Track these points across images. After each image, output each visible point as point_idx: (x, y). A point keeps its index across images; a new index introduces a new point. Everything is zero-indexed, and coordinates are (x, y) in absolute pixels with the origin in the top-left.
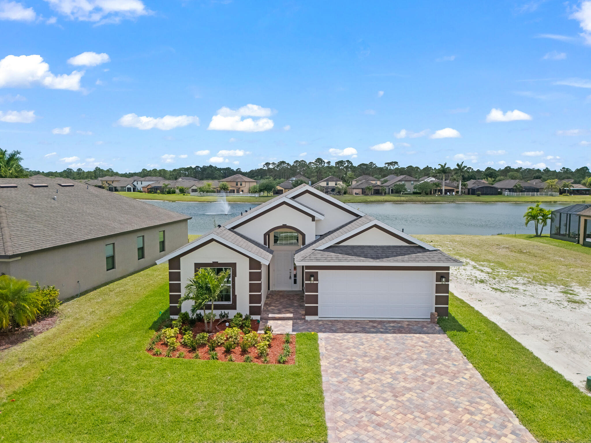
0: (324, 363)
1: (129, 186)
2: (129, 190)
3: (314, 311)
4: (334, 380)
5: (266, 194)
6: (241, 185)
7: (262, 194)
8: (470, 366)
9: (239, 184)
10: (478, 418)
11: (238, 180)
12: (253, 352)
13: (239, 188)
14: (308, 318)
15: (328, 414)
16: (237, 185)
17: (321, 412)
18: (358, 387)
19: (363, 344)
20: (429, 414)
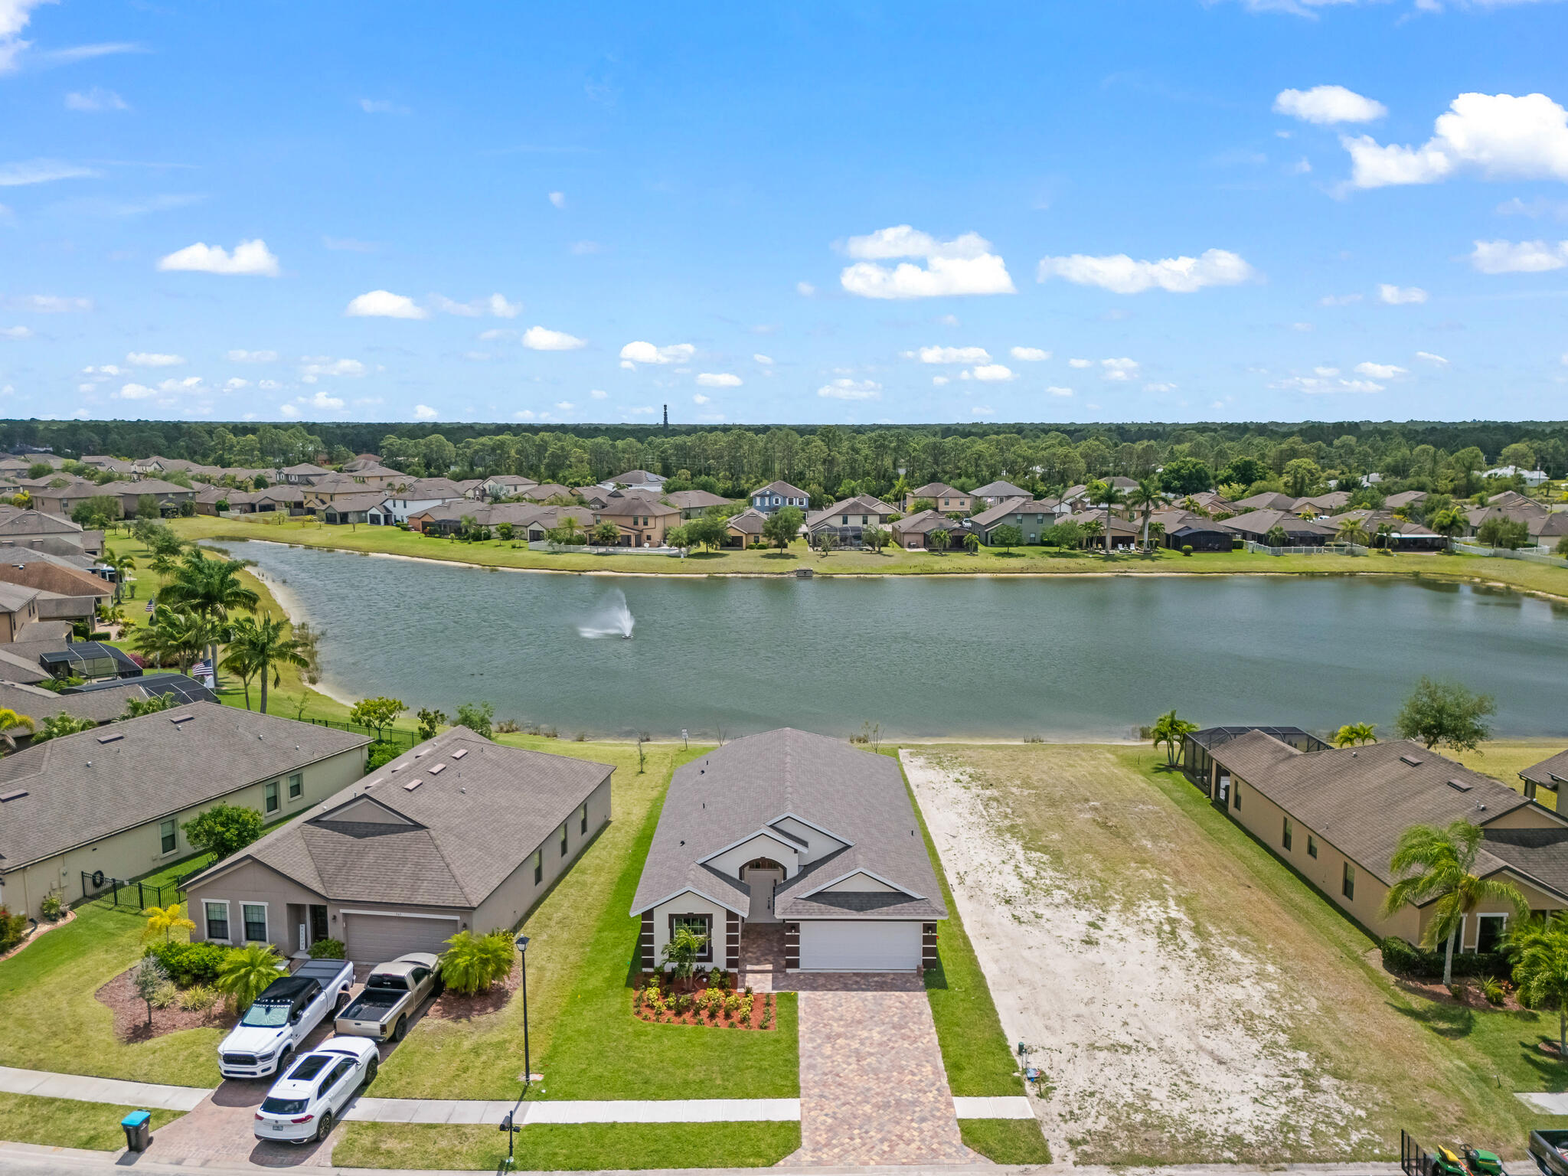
0: (802, 1028)
1: (374, 511)
2: (375, 520)
3: (795, 964)
4: (810, 1046)
5: (703, 547)
6: (646, 523)
7: (694, 550)
8: (934, 1029)
9: (641, 521)
10: (917, 1078)
11: (639, 512)
12: (737, 1016)
13: (642, 531)
14: (789, 971)
15: (802, 1076)
16: (636, 523)
17: (797, 1075)
18: (829, 1053)
19: (841, 1006)
20: (881, 1075)
